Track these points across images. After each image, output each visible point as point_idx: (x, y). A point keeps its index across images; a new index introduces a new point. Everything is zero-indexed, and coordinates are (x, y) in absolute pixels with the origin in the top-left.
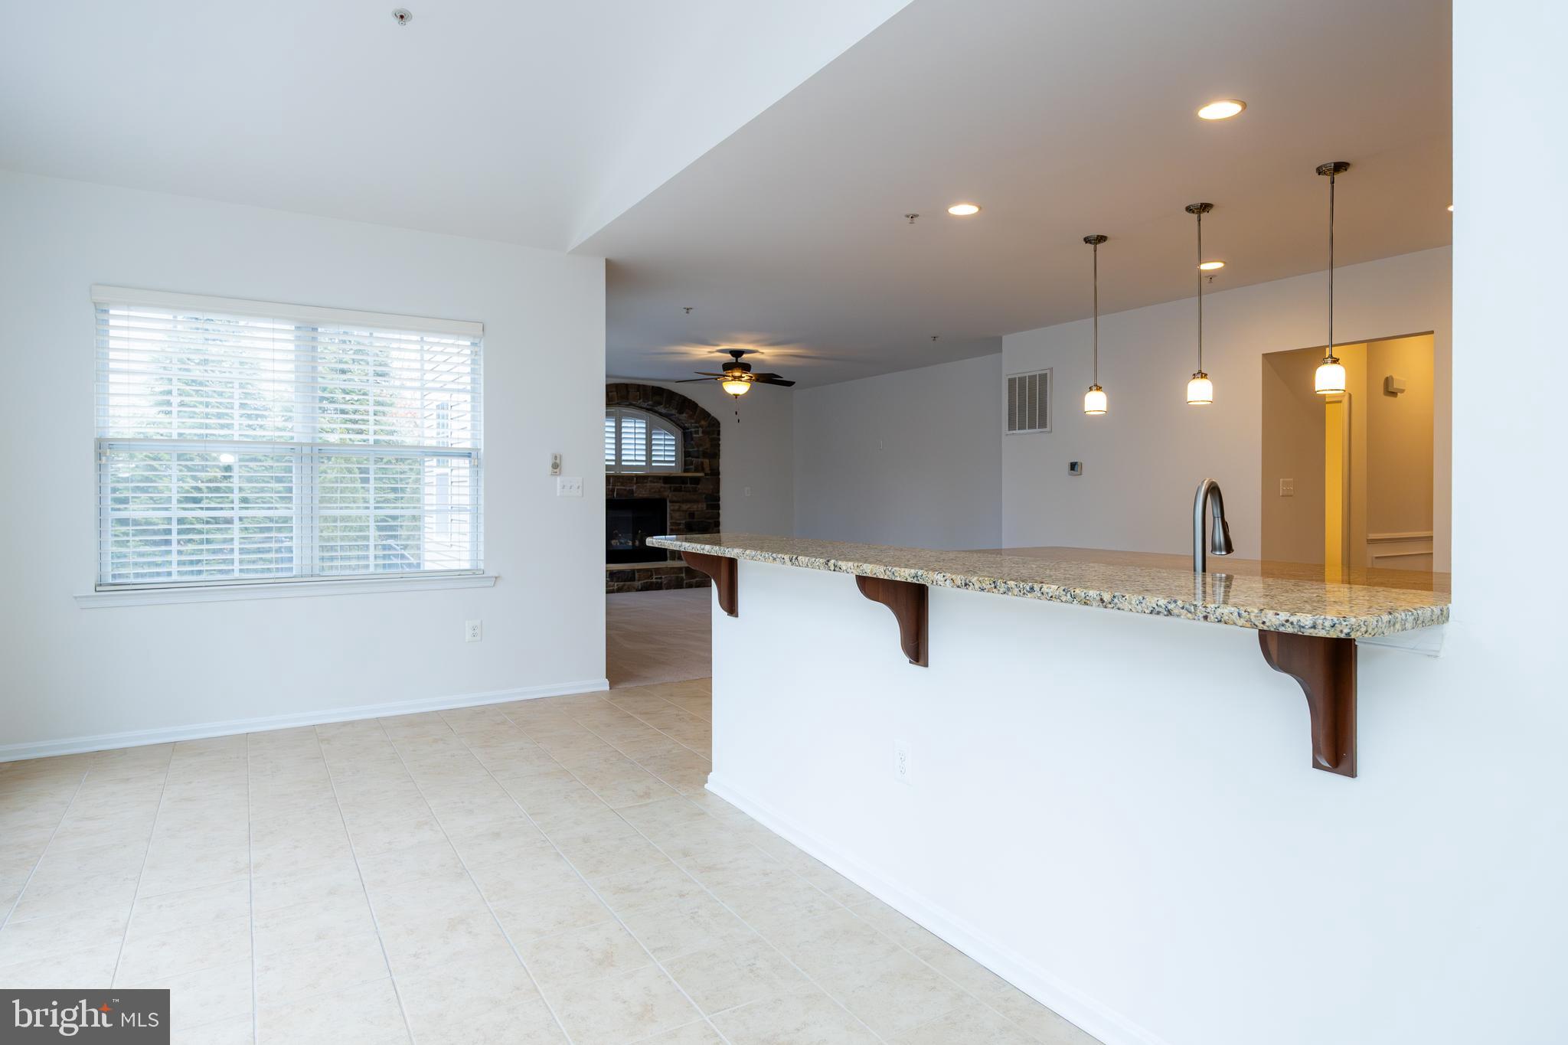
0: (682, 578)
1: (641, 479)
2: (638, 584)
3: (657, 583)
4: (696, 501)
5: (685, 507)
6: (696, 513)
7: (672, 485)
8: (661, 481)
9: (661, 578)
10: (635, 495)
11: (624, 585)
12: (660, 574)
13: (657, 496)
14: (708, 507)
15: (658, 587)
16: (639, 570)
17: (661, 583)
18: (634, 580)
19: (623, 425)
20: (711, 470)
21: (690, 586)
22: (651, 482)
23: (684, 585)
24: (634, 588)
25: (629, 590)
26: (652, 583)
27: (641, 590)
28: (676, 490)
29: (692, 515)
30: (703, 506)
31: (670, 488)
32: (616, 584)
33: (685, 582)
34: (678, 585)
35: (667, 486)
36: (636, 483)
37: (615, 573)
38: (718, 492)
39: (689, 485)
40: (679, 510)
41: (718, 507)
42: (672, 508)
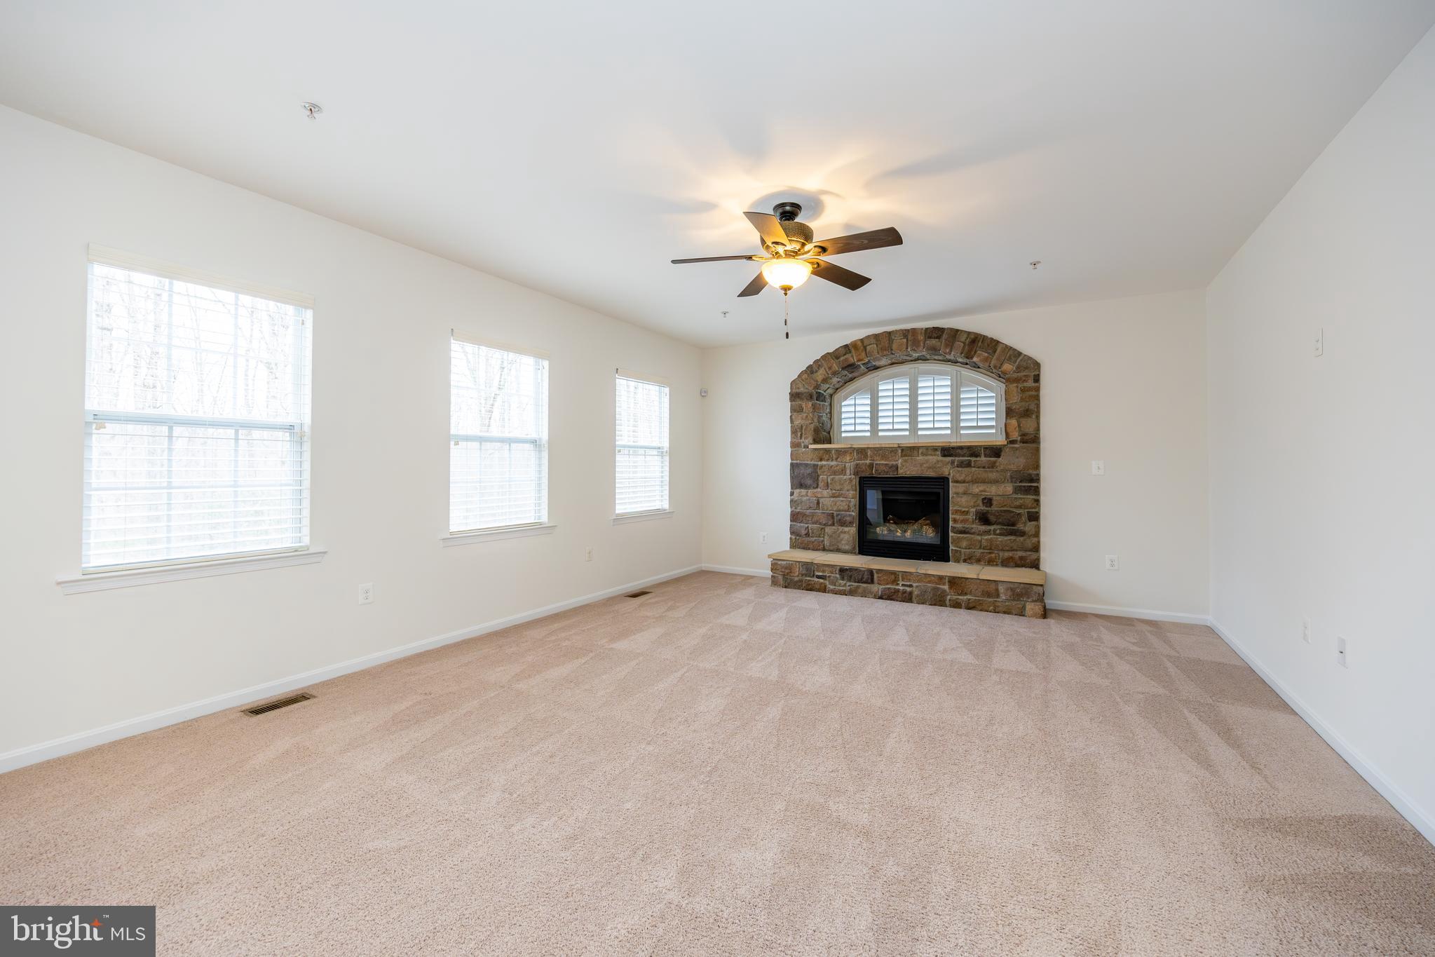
0: (945, 591)
1: (909, 451)
2: (877, 588)
3: (904, 592)
4: (996, 482)
5: (976, 489)
6: (994, 498)
7: (957, 458)
8: (939, 453)
9: (911, 586)
10: (900, 471)
11: (858, 587)
12: (909, 580)
13: (931, 474)
14: (1017, 490)
15: (907, 598)
16: (879, 571)
17: (911, 593)
18: (872, 582)
19: (920, 385)
20: (1023, 435)
21: (956, 605)
22: (923, 454)
23: (947, 602)
24: (871, 593)
25: (864, 595)
26: (898, 591)
27: (881, 598)
28: (961, 465)
29: (988, 501)
30: (1009, 488)
31: (953, 462)
32: (848, 584)
33: (949, 597)
34: (938, 600)
35: (949, 459)
36: (902, 456)
37: (847, 570)
38: (1037, 467)
39: (983, 458)
40: (965, 493)
41: (1036, 491)
42: (954, 490)
